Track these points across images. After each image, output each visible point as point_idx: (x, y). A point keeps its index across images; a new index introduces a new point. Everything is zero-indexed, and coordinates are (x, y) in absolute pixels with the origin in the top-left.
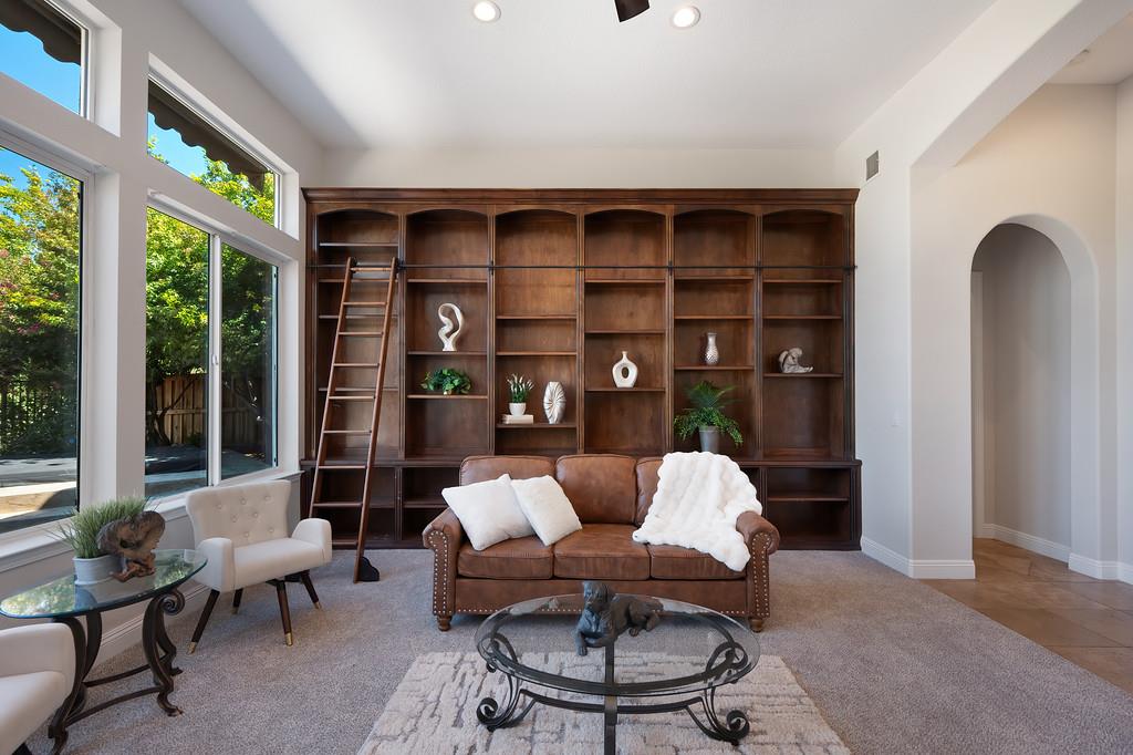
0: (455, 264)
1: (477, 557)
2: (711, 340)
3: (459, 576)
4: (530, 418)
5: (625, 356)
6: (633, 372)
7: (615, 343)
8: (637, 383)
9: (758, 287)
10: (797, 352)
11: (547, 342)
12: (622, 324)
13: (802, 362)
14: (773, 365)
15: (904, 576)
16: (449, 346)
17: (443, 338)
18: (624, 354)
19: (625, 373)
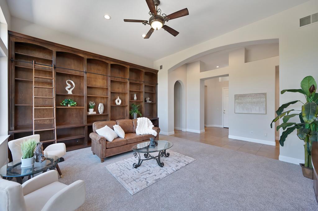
0: (69, 69)
1: (111, 143)
2: (135, 95)
3: (107, 148)
4: (95, 113)
5: (118, 98)
6: (120, 102)
7: (115, 94)
8: (121, 104)
9: (143, 86)
10: (149, 98)
11: (99, 93)
12: (117, 90)
13: (150, 100)
14: (146, 101)
15: (167, 135)
16: (70, 92)
17: (68, 90)
18: (118, 97)
19: (118, 101)
